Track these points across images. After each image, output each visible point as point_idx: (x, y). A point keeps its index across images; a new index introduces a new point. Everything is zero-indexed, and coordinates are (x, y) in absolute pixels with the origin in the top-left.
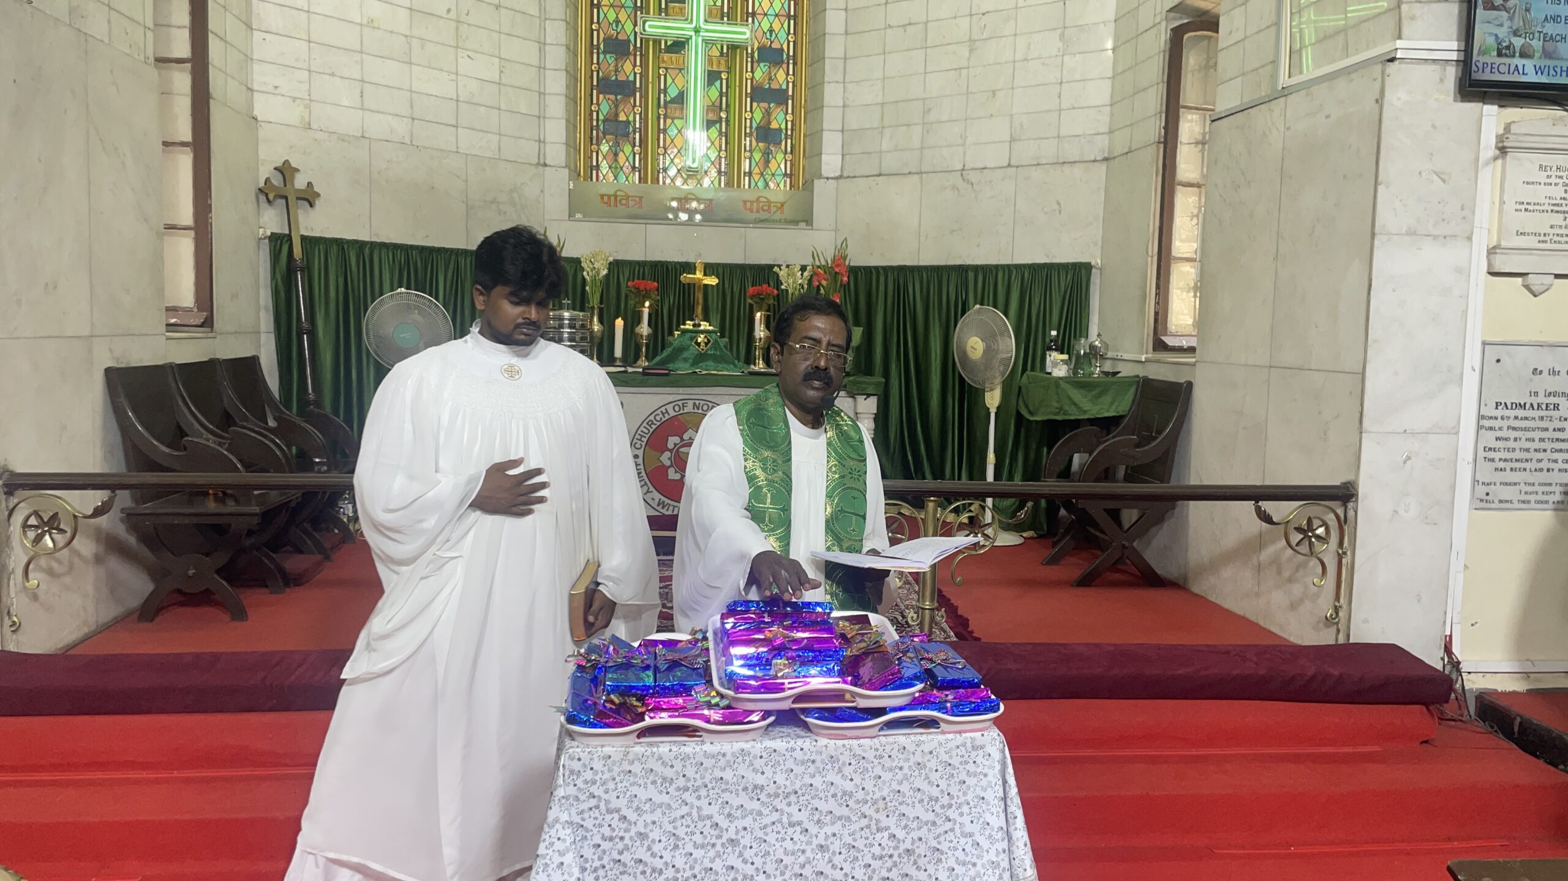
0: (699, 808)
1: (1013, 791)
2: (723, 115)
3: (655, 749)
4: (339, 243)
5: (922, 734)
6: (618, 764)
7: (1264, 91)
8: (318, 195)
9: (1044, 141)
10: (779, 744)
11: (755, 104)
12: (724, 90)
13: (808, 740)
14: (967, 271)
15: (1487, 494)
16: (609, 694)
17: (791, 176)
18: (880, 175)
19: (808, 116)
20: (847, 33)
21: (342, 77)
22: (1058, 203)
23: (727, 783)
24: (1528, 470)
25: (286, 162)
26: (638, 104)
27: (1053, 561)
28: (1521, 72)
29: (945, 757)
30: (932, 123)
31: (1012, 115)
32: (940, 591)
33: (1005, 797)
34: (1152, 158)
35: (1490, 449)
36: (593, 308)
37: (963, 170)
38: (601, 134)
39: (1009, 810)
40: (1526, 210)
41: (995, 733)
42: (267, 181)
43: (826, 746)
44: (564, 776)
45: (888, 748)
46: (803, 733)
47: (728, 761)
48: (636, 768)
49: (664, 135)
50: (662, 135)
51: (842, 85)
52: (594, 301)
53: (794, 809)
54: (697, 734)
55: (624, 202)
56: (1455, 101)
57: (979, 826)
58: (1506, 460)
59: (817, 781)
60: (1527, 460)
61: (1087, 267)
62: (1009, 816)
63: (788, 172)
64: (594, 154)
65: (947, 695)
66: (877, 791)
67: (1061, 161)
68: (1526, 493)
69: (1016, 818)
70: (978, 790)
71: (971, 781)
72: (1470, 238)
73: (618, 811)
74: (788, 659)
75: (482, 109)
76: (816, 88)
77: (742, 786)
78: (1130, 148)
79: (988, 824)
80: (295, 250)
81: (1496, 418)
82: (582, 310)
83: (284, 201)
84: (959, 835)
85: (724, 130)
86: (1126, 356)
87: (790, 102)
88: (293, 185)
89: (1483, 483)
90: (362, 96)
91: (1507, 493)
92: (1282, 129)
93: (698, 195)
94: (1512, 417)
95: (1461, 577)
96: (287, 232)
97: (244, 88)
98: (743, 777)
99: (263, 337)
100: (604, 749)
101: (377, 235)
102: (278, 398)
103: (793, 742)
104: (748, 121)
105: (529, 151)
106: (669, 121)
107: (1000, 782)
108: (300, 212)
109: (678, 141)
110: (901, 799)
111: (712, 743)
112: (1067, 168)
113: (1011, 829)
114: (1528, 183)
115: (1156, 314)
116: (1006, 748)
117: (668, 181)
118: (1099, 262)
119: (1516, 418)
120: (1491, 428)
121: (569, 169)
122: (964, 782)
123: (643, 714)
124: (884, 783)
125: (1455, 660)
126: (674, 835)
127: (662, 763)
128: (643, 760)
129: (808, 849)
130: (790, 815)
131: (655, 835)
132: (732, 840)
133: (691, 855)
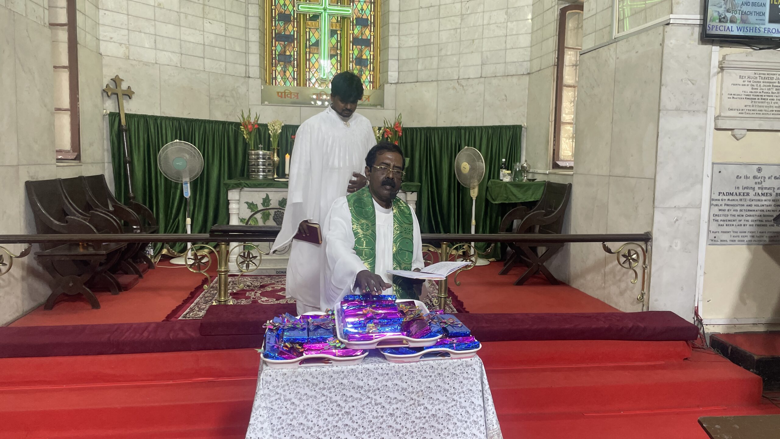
0: (331, 398)
1: (487, 387)
2: (339, 52)
3: (308, 370)
4: (145, 117)
5: (441, 359)
6: (290, 377)
7: (605, 40)
8: (134, 93)
9: (498, 65)
10: (370, 366)
11: (354, 47)
12: (339, 39)
13: (385, 364)
14: (461, 129)
15: (715, 237)
16: (285, 343)
17: (373, 82)
18: (417, 82)
19: (381, 52)
20: (400, 11)
21: (145, 33)
22: (506, 96)
23: (345, 385)
24: (734, 225)
25: (117, 76)
26: (295, 46)
27: (504, 273)
28: (730, 30)
29: (452, 371)
30: (443, 56)
31: (482, 52)
32: (449, 289)
33: (483, 390)
34: (551, 73)
35: (716, 215)
36: (274, 149)
37: (458, 79)
38: (277, 62)
39: (485, 396)
40: (733, 98)
41: (477, 358)
42: (107, 86)
43: (394, 367)
44: (263, 384)
45: (425, 367)
46: (382, 360)
47: (345, 375)
48: (299, 379)
49: (309, 62)
50: (308, 62)
51: (398, 37)
52: (275, 145)
53: (377, 397)
54: (330, 362)
55: (289, 96)
56: (699, 44)
57: (469, 404)
58: (724, 221)
59: (389, 384)
60: (734, 221)
61: (520, 127)
62: (485, 399)
63: (372, 80)
64: (274, 72)
65: (453, 340)
66: (418, 388)
67: (506, 75)
68: (734, 237)
69: (488, 400)
70: (469, 386)
71: (465, 382)
72: (706, 112)
73: (290, 400)
74: (374, 324)
75: (217, 49)
76: (385, 39)
77: (352, 386)
78: (540, 68)
79: (473, 403)
80: (122, 121)
81: (719, 200)
82: (269, 150)
83: (116, 96)
84: (459, 408)
85: (339, 59)
86: (539, 171)
87: (372, 45)
88: (120, 87)
89: (713, 232)
90: (155, 43)
91: (725, 237)
92: (615, 59)
93: (326, 92)
94: (727, 200)
95: (702, 278)
96: (118, 111)
97: (95, 39)
98: (352, 382)
99: (106, 165)
100: (283, 370)
101: (164, 113)
102: (114, 196)
103: (377, 365)
104: (351, 55)
105: (241, 69)
106: (311, 55)
107: (480, 383)
108: (124, 101)
109: (316, 65)
110: (430, 391)
111: (337, 366)
112: (509, 78)
113: (486, 406)
114: (734, 85)
115: (554, 150)
116: (483, 366)
117: (311, 85)
118: (526, 125)
119: (729, 200)
120: (717, 205)
121: (261, 79)
122: (462, 382)
123: (302, 352)
124: (422, 383)
125: (700, 319)
126: (318, 410)
127: (312, 376)
128: (303, 375)
129: (385, 415)
130: (375, 400)
131: (309, 411)
132: (347, 412)
133: (327, 419)
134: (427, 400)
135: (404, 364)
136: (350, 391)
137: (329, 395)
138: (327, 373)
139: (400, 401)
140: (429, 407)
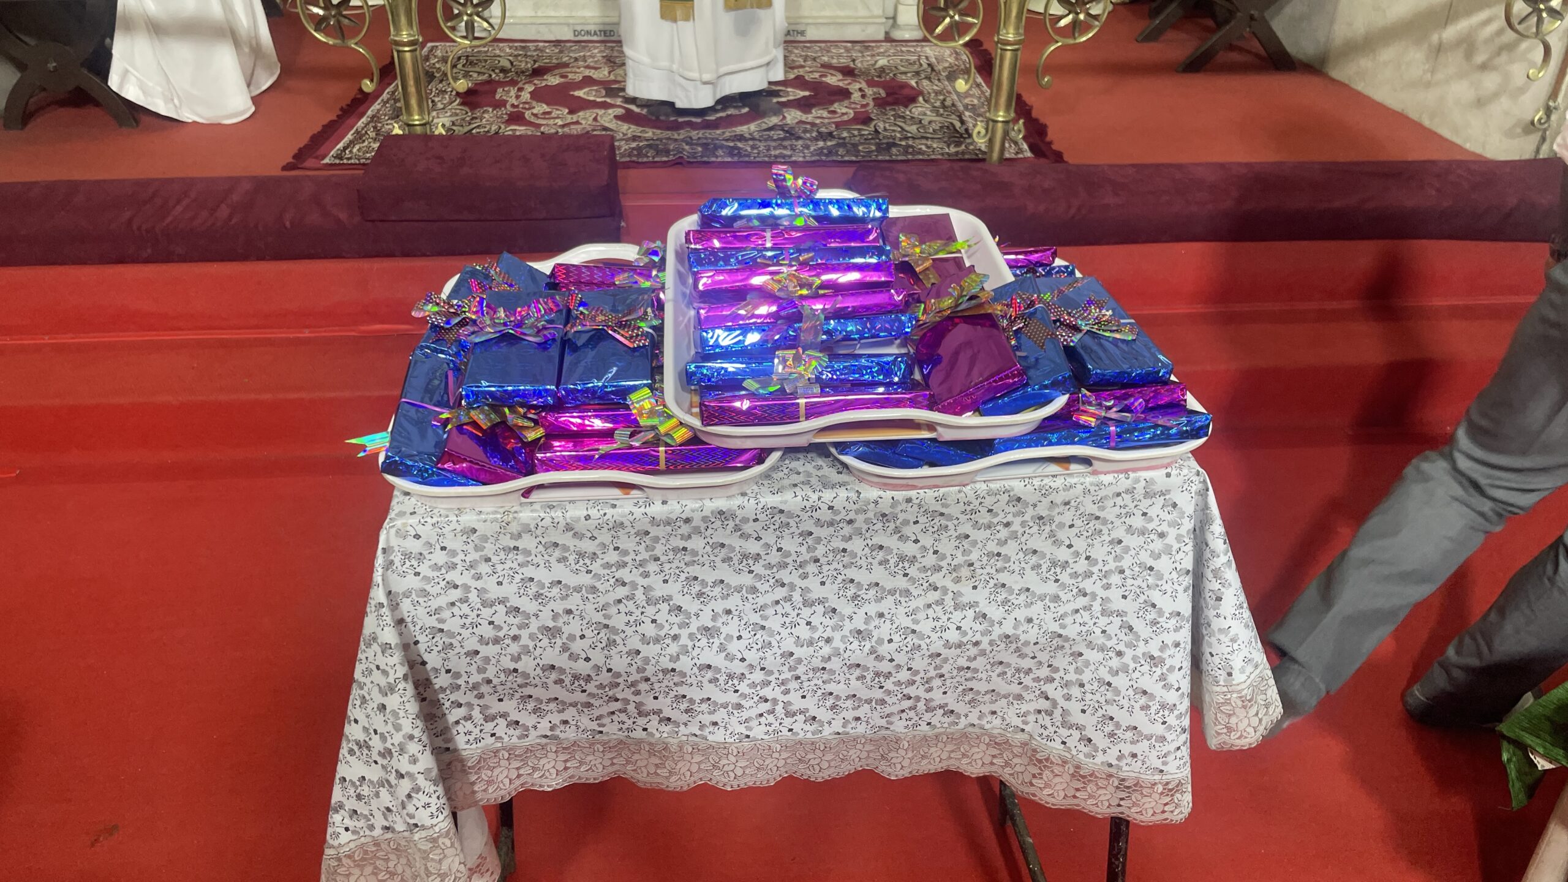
0: (647, 589)
5: (1055, 476)
23: (695, 554)
27: (1150, 37)
39: (1207, 586)
45: (989, 501)
46: (833, 474)
47: (695, 528)
48: (527, 543)
53: (812, 583)
57: (1137, 605)
59: (855, 545)
66: (959, 555)
69: (1219, 599)
70: (1145, 554)
71: (1132, 542)
73: (502, 601)
77: (722, 556)
79: (1153, 604)
84: (1099, 615)
98: (723, 546)
100: (463, 519)
103: (815, 497)
107: (1190, 548)
110: (1000, 565)
111: (664, 503)
122: (1120, 542)
124: (974, 544)
126: (606, 626)
127: (575, 534)
128: (539, 532)
129: (837, 636)
130: (805, 590)
131: (574, 627)
132: (707, 629)
133: (638, 652)
134: (987, 590)
135: (913, 493)
136: (714, 568)
137: (641, 581)
138: (627, 523)
139: (892, 592)
140: (995, 612)
